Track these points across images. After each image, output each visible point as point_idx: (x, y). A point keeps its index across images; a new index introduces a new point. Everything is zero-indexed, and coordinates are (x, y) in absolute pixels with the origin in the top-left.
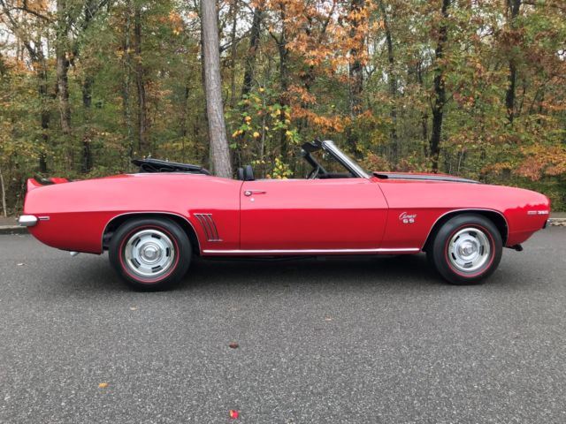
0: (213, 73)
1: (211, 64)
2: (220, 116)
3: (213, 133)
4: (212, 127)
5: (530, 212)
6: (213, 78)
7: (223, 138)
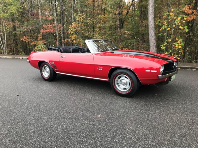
0: (151, 7)
1: (150, 4)
2: (152, 23)
3: (149, 30)
4: (149, 28)
5: (147, 71)
6: (150, 9)
7: (153, 31)
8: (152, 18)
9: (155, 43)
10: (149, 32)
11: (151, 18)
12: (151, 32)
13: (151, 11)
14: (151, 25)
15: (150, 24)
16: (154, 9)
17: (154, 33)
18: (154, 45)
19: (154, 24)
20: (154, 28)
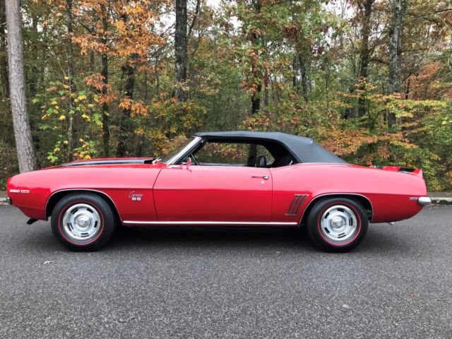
0: (14, 62)
2: (19, 101)
6: (13, 67)
7: (23, 120)
8: (19, 90)
9: (29, 148)
10: (14, 121)
11: (17, 89)
12: (17, 122)
13: (14, 71)
14: (17, 105)
15: (13, 102)
16: (22, 70)
17: (25, 123)
18: (28, 151)
19: (24, 103)
20: (25, 113)
